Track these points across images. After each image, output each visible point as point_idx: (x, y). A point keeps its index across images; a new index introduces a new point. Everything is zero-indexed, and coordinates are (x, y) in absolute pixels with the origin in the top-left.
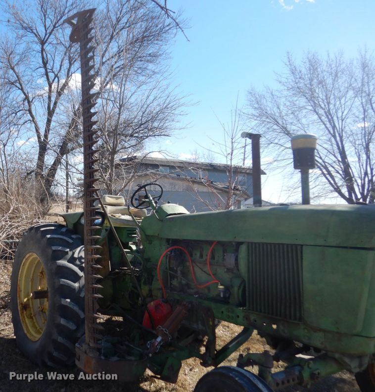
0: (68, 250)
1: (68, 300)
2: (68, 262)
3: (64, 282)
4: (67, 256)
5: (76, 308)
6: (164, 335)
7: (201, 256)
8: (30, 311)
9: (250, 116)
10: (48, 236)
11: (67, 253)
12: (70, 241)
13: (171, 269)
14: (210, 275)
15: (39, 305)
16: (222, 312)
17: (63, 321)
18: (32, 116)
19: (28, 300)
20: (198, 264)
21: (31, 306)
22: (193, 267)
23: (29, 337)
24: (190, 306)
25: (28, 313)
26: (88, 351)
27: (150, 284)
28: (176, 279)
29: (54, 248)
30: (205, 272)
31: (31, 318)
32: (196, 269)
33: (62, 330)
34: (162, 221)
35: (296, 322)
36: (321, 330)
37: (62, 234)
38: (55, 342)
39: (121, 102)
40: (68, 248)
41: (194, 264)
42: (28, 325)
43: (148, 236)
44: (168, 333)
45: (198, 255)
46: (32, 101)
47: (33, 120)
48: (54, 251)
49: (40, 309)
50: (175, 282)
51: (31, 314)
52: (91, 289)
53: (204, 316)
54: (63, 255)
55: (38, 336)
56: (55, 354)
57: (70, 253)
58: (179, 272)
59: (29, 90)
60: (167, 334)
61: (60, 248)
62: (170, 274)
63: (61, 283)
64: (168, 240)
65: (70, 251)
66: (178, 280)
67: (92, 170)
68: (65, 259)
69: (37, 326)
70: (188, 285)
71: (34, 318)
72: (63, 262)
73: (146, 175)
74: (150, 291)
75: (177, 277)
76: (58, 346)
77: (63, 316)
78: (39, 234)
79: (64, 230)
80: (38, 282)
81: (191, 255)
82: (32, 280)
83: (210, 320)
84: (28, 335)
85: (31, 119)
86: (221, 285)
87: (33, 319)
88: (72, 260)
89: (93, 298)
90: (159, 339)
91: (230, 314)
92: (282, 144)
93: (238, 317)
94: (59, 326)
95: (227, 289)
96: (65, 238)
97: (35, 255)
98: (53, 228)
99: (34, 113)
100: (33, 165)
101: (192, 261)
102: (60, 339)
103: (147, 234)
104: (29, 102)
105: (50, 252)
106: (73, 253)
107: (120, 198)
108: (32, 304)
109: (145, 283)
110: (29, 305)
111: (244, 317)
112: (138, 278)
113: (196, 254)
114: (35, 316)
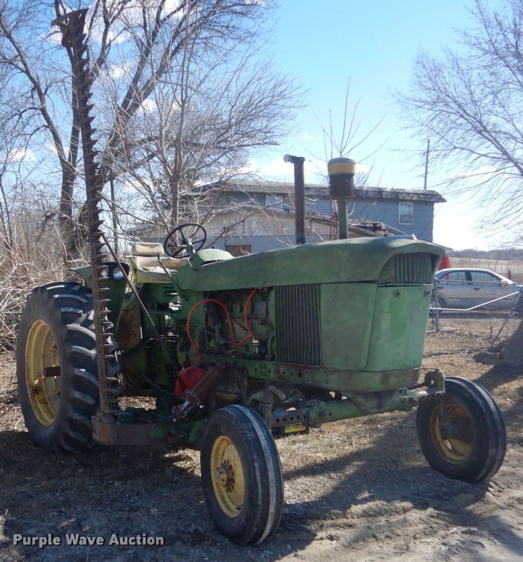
0: (81, 311)
1: (84, 370)
2: (81, 326)
3: (76, 349)
4: (80, 319)
5: (93, 379)
6: (191, 399)
7: (241, 310)
8: (43, 394)
9: (418, 103)
10: (56, 296)
11: (80, 315)
12: (84, 301)
13: (208, 328)
14: (247, 330)
15: (55, 388)
16: (256, 369)
17: (77, 395)
18: (47, 118)
19: (40, 382)
20: (237, 320)
21: (44, 389)
22: (232, 323)
23: (43, 424)
24: (224, 367)
25: (41, 397)
26: (103, 418)
27: (188, 350)
28: (213, 340)
29: (63, 310)
30: (244, 328)
31: (45, 403)
32: (236, 326)
33: (77, 406)
34: (197, 270)
35: (316, 366)
36: (335, 371)
37: (74, 293)
38: (71, 420)
39: (184, 96)
40: (81, 309)
41: (233, 320)
42: (42, 412)
43: (185, 291)
44: (195, 396)
45: (239, 308)
46: (46, 92)
47: (50, 125)
48: (64, 313)
49: (57, 392)
50: (212, 344)
51: (45, 398)
52: (103, 350)
53: (239, 377)
54: (74, 318)
55: (51, 421)
56: (72, 434)
57: (84, 316)
58: (217, 331)
59: (40, 73)
60: (194, 398)
61: (71, 310)
62: (208, 335)
63: (73, 350)
64: (205, 293)
65: (84, 313)
66: (215, 340)
67: (95, 211)
68: (78, 323)
69: (53, 411)
70: (227, 346)
71: (48, 402)
72: (75, 326)
73: (231, 212)
74: (187, 357)
75: (214, 338)
76: (74, 424)
77: (77, 389)
78: (46, 295)
79: (76, 288)
80: (52, 360)
81: (231, 311)
82: (44, 357)
83: (245, 380)
84: (41, 421)
85: (47, 124)
86: (256, 339)
87: (47, 404)
88: (87, 323)
89: (106, 359)
90: (186, 404)
91: (263, 371)
92: (472, 149)
93: (270, 371)
94: (74, 400)
95: (263, 344)
96: (77, 297)
97: (43, 323)
98: (63, 286)
99: (50, 114)
100: (55, 203)
101: (231, 317)
102: (76, 416)
103: (182, 289)
104: (40, 94)
105: (59, 315)
106: (88, 315)
107: (158, 245)
108: (46, 388)
109: (181, 350)
110: (41, 388)
111: (274, 370)
112: (174, 345)
113: (236, 309)
114: (50, 400)
